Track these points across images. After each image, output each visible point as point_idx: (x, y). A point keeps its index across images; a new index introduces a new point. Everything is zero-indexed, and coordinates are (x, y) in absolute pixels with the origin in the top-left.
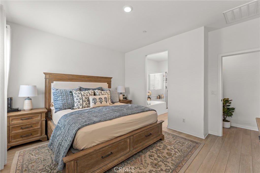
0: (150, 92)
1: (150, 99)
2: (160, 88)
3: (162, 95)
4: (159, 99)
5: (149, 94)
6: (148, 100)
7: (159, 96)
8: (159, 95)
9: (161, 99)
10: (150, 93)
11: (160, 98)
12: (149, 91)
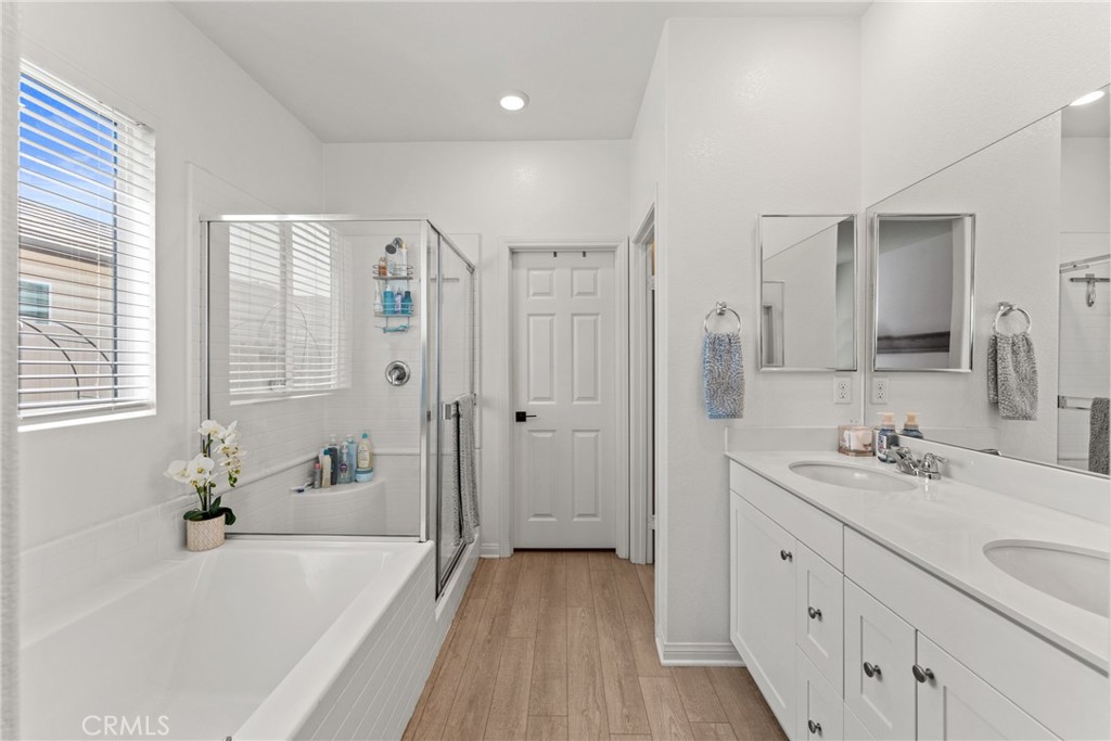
0: (226, 434)
1: (230, 519)
2: (333, 384)
3: (364, 445)
4: (334, 481)
5: (208, 463)
6: (185, 543)
7: (326, 461)
8: (332, 452)
9: (353, 480)
10: (216, 449)
11: (343, 476)
12: (209, 426)
